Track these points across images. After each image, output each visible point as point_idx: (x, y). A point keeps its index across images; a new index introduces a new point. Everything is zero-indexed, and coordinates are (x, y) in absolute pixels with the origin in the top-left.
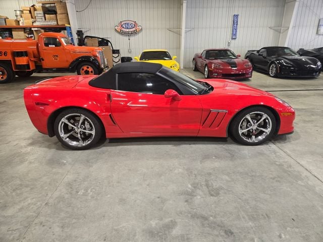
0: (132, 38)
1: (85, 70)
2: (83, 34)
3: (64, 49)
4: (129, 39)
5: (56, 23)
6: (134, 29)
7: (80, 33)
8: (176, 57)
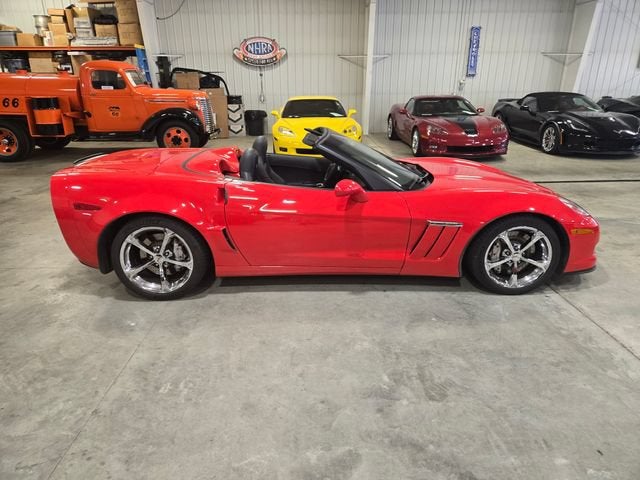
0: (267, 73)
1: (172, 136)
2: (169, 64)
3: (131, 94)
4: (261, 75)
5: (115, 41)
6: (271, 55)
7: (163, 62)
8: (354, 111)
